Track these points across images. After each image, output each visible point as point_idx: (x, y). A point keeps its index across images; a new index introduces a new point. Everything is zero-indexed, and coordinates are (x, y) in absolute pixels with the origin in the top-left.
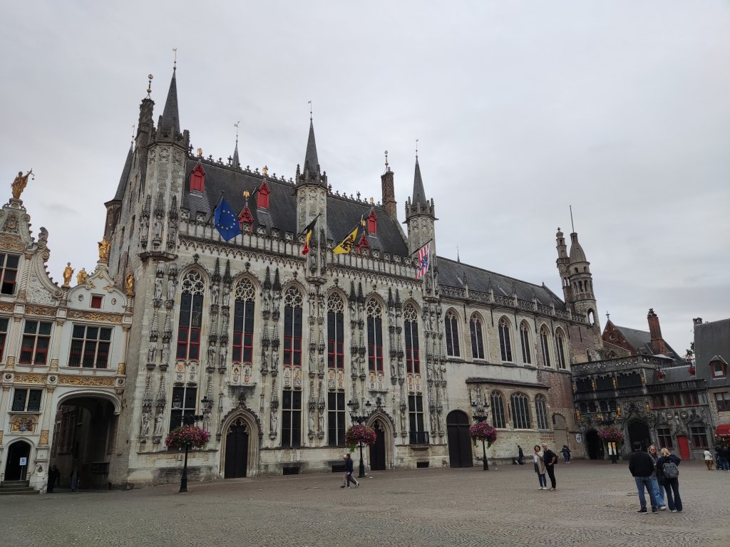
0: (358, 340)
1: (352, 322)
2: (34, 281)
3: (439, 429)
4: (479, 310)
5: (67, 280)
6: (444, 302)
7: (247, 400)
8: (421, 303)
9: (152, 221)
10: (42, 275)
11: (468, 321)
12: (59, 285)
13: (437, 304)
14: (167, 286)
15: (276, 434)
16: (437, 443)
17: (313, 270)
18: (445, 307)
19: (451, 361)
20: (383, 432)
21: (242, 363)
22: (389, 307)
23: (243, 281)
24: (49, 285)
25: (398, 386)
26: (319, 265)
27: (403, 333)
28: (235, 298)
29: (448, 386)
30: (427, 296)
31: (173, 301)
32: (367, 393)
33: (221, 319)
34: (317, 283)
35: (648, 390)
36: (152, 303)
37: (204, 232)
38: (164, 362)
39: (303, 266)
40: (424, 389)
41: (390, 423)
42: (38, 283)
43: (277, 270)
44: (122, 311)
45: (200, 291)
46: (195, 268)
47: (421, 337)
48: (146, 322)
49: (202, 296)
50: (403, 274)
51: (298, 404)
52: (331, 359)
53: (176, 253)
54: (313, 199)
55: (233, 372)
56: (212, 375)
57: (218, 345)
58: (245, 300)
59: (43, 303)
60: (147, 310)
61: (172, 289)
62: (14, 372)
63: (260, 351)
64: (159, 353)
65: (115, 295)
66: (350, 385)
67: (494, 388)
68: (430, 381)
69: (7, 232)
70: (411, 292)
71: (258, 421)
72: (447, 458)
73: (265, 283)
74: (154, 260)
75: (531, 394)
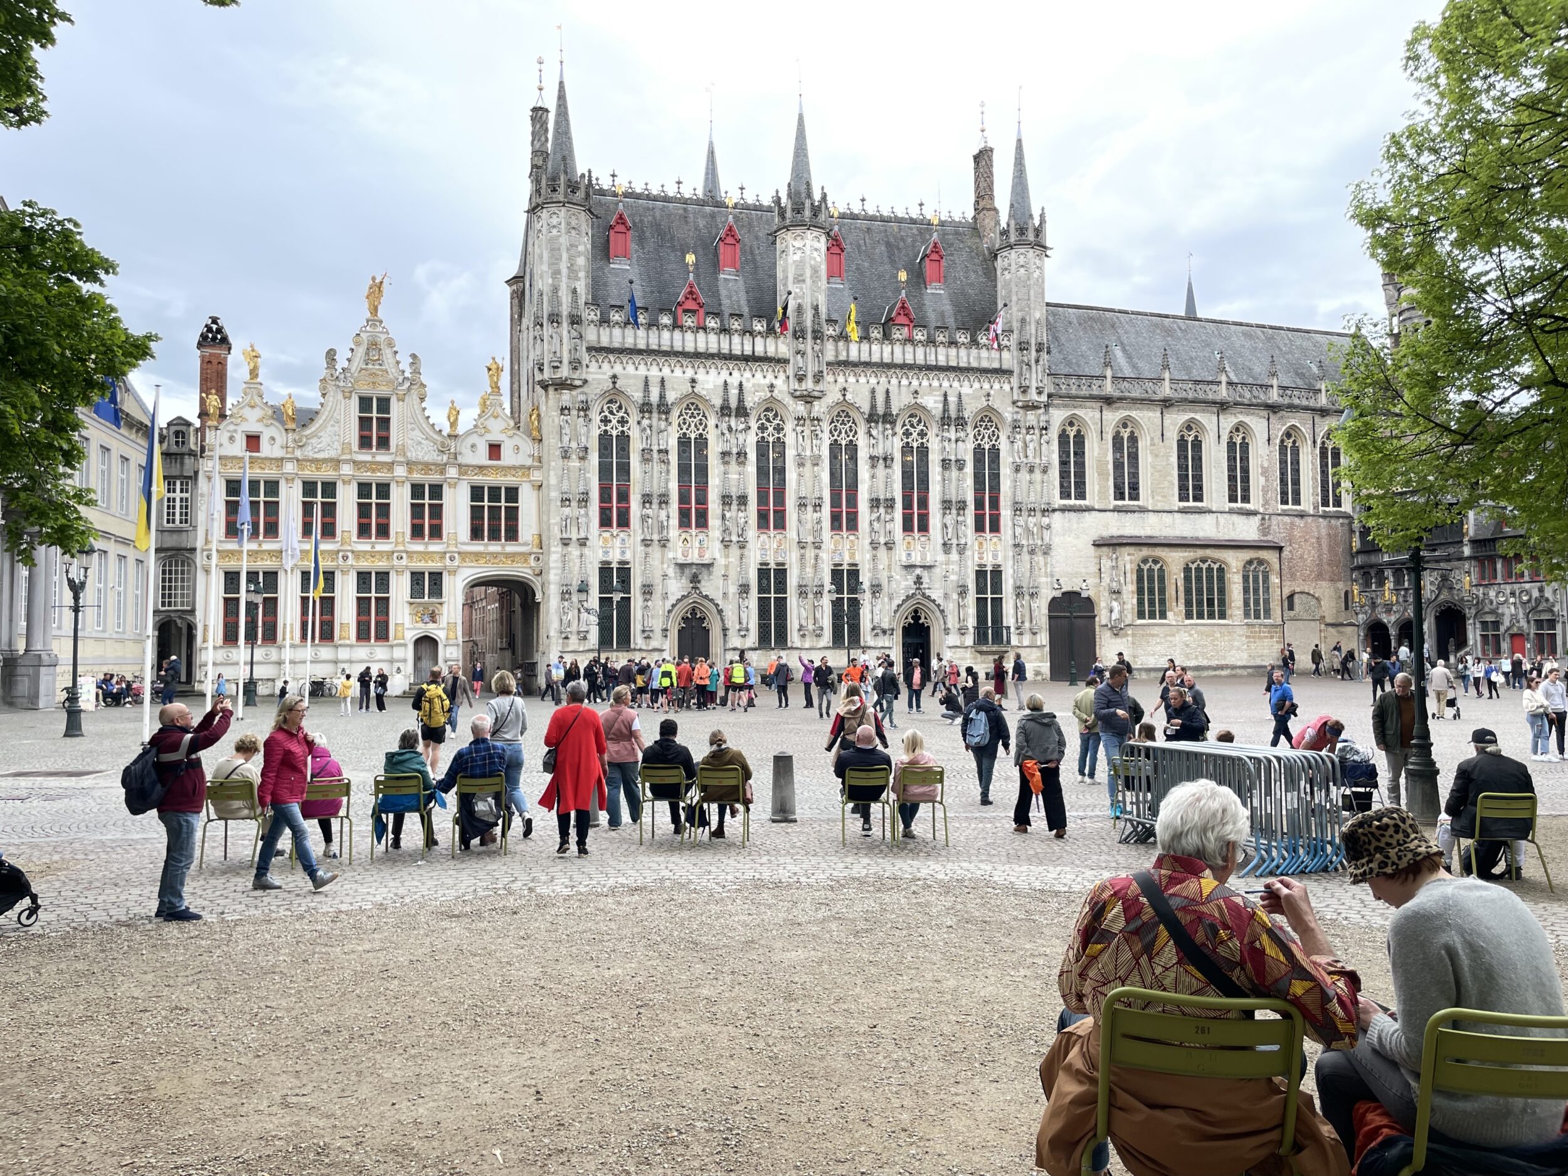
0: (882, 486)
1: (872, 458)
2: (413, 429)
3: (1031, 621)
4: (1133, 414)
5: (453, 424)
6: (1057, 406)
7: (703, 583)
8: (1008, 413)
9: (548, 330)
10: (421, 421)
11: (1109, 437)
12: (445, 433)
13: (1043, 410)
14: (576, 426)
15: (747, 630)
16: (1026, 643)
17: (801, 379)
18: (1058, 416)
19: (1063, 510)
20: (928, 627)
21: (693, 531)
22: (943, 425)
23: (688, 408)
24: (431, 433)
25: (954, 556)
26: (810, 369)
27: (969, 469)
28: (677, 435)
29: (1053, 553)
30: (1021, 398)
31: (586, 448)
32: (898, 569)
33: (657, 467)
34: (809, 399)
35: (1472, 548)
36: (558, 453)
37: (624, 338)
38: (582, 535)
39: (785, 371)
40: (1005, 558)
41: (938, 613)
42: (417, 433)
43: (741, 385)
44: (529, 462)
45: (625, 429)
46: (614, 396)
47: (1005, 471)
48: (553, 481)
49: (628, 436)
50: (974, 364)
51: (781, 586)
52: (836, 519)
53: (584, 376)
54: (799, 253)
55: (680, 544)
56: (650, 549)
57: (655, 506)
58: (693, 436)
59: (428, 458)
60: (553, 464)
61: (584, 430)
62: (407, 552)
63: (719, 512)
64: (574, 523)
65: (517, 441)
66: (868, 556)
67: (1145, 552)
68: (1016, 546)
69: (370, 366)
70: (988, 395)
71: (720, 612)
72: (1046, 667)
73: (722, 408)
74: (556, 390)
75: (1234, 561)
